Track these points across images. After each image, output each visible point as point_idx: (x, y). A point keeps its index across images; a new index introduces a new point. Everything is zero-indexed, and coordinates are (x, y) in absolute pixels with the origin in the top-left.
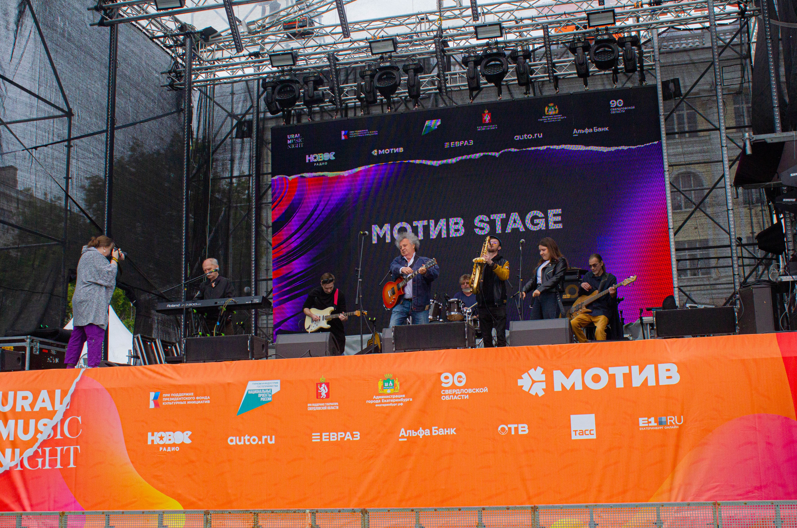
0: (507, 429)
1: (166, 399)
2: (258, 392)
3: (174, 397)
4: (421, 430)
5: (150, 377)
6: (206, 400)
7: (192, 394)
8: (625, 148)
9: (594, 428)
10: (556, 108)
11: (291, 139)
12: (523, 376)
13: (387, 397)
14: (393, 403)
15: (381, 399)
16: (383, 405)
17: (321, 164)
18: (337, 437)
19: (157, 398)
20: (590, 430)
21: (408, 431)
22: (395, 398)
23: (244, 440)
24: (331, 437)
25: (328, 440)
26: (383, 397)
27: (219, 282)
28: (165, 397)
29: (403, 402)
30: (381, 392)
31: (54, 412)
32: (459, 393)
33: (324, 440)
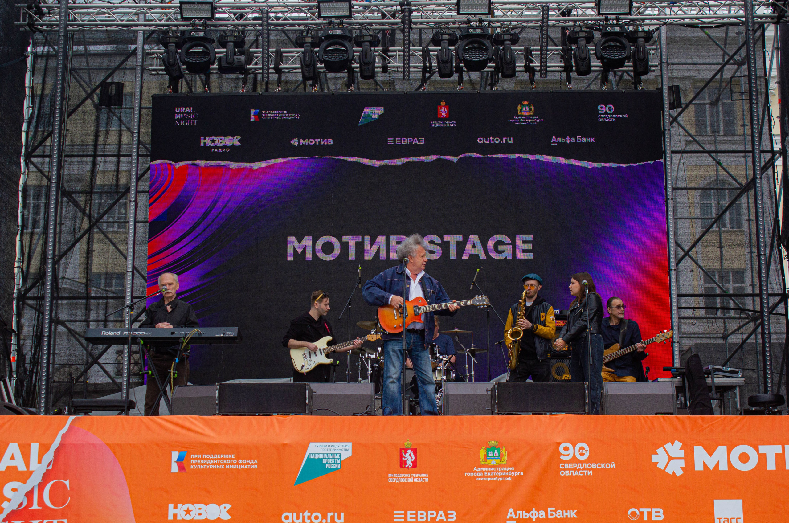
0: (638, 513)
1: (195, 461)
2: (323, 456)
3: (207, 459)
4: (534, 511)
5: (172, 432)
6: (252, 464)
7: (233, 456)
8: (614, 165)
9: (741, 515)
10: (532, 107)
11: (180, 113)
12: (657, 451)
13: (492, 469)
14: (498, 477)
15: (483, 472)
16: (486, 479)
17: (220, 150)
18: (427, 516)
19: (182, 460)
20: (737, 519)
21: (518, 512)
22: (502, 471)
23: (304, 517)
24: (419, 516)
25: (414, 520)
26: (486, 469)
27: (176, 305)
28: (194, 459)
29: (511, 476)
30: (483, 463)
31: (28, 474)
32: (581, 468)
33: (409, 520)
